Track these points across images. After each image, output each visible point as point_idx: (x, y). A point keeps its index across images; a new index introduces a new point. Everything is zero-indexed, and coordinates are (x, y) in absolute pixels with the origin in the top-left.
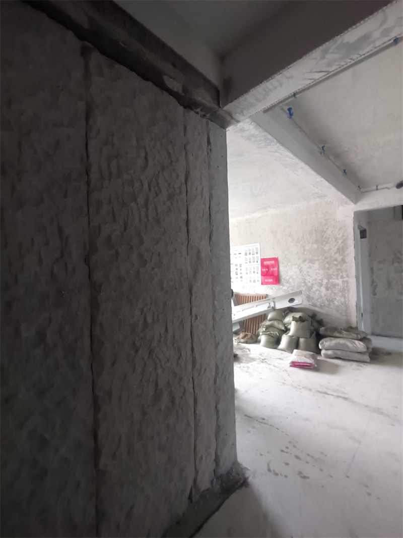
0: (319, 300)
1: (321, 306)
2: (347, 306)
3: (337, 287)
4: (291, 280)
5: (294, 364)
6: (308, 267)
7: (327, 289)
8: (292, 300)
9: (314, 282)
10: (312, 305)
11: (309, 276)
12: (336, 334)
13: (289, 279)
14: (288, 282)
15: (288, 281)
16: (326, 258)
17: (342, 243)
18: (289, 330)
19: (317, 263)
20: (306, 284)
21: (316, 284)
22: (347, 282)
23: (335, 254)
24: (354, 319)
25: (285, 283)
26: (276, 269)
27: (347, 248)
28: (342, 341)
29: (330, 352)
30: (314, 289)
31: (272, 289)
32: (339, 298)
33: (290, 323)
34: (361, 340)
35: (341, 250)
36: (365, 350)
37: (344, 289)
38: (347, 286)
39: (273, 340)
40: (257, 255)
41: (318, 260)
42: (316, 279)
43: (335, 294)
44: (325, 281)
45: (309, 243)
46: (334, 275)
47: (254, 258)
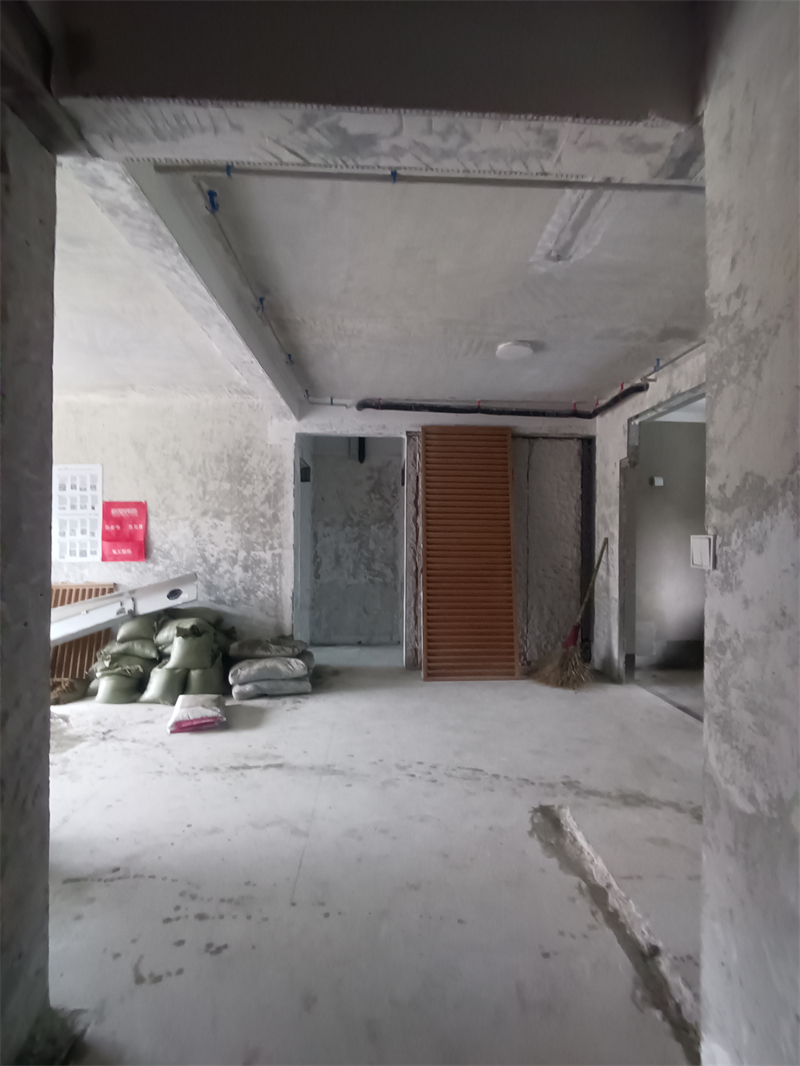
0: (230, 591)
1: (233, 602)
2: (278, 600)
3: (262, 566)
4: (174, 552)
5: (180, 727)
6: (212, 527)
7: (246, 569)
8: (174, 594)
9: (222, 556)
10: (215, 602)
11: (213, 543)
12: (260, 652)
13: (171, 549)
14: (167, 555)
15: (169, 553)
16: (245, 511)
17: (275, 485)
18: (168, 656)
19: (229, 518)
20: (205, 560)
21: (225, 559)
22: (280, 556)
23: (262, 503)
24: (288, 621)
25: (160, 558)
26: (141, 527)
27: (283, 496)
28: (269, 663)
29: (248, 688)
30: (221, 570)
31: (129, 570)
32: (266, 585)
33: (171, 643)
34: (298, 656)
35: (273, 499)
36: (306, 672)
37: (274, 568)
38: (280, 564)
39: (128, 683)
40: (93, 493)
41: (231, 513)
42: (225, 551)
43: (259, 578)
44: (242, 554)
45: (216, 479)
46: (258, 544)
47: (84, 498)
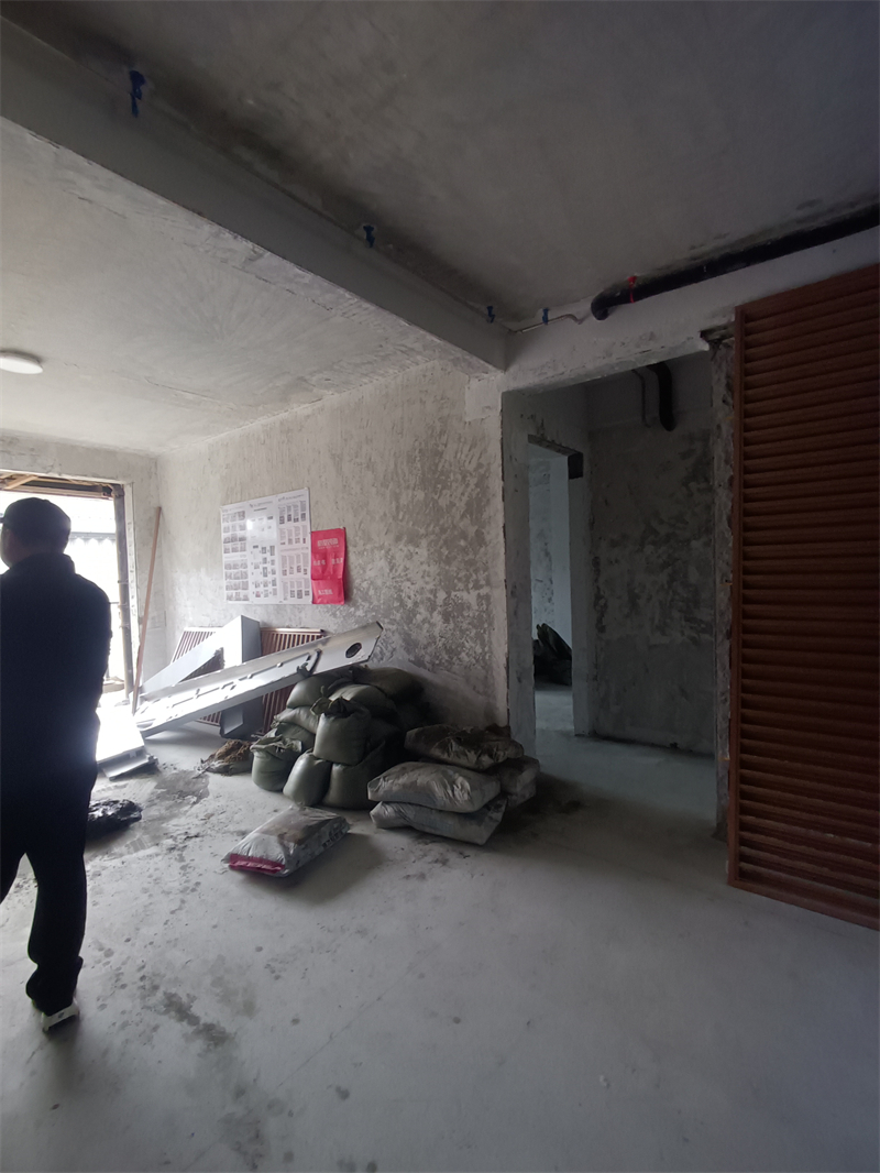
0: (429, 650)
1: (433, 665)
2: (487, 667)
3: (466, 613)
4: (371, 592)
6: (406, 556)
8: (354, 649)
9: (419, 597)
10: (414, 663)
11: (408, 580)
13: (369, 589)
14: (366, 598)
15: (367, 593)
17: (477, 485)
19: (424, 543)
21: (422, 602)
22: (487, 597)
25: (360, 601)
26: (342, 559)
27: (488, 502)
30: (419, 618)
31: (334, 615)
32: (471, 643)
35: (475, 508)
37: (480, 617)
38: (488, 611)
40: (304, 523)
41: (426, 535)
42: (422, 591)
43: (462, 632)
44: (442, 595)
46: (460, 580)
47: (297, 528)
